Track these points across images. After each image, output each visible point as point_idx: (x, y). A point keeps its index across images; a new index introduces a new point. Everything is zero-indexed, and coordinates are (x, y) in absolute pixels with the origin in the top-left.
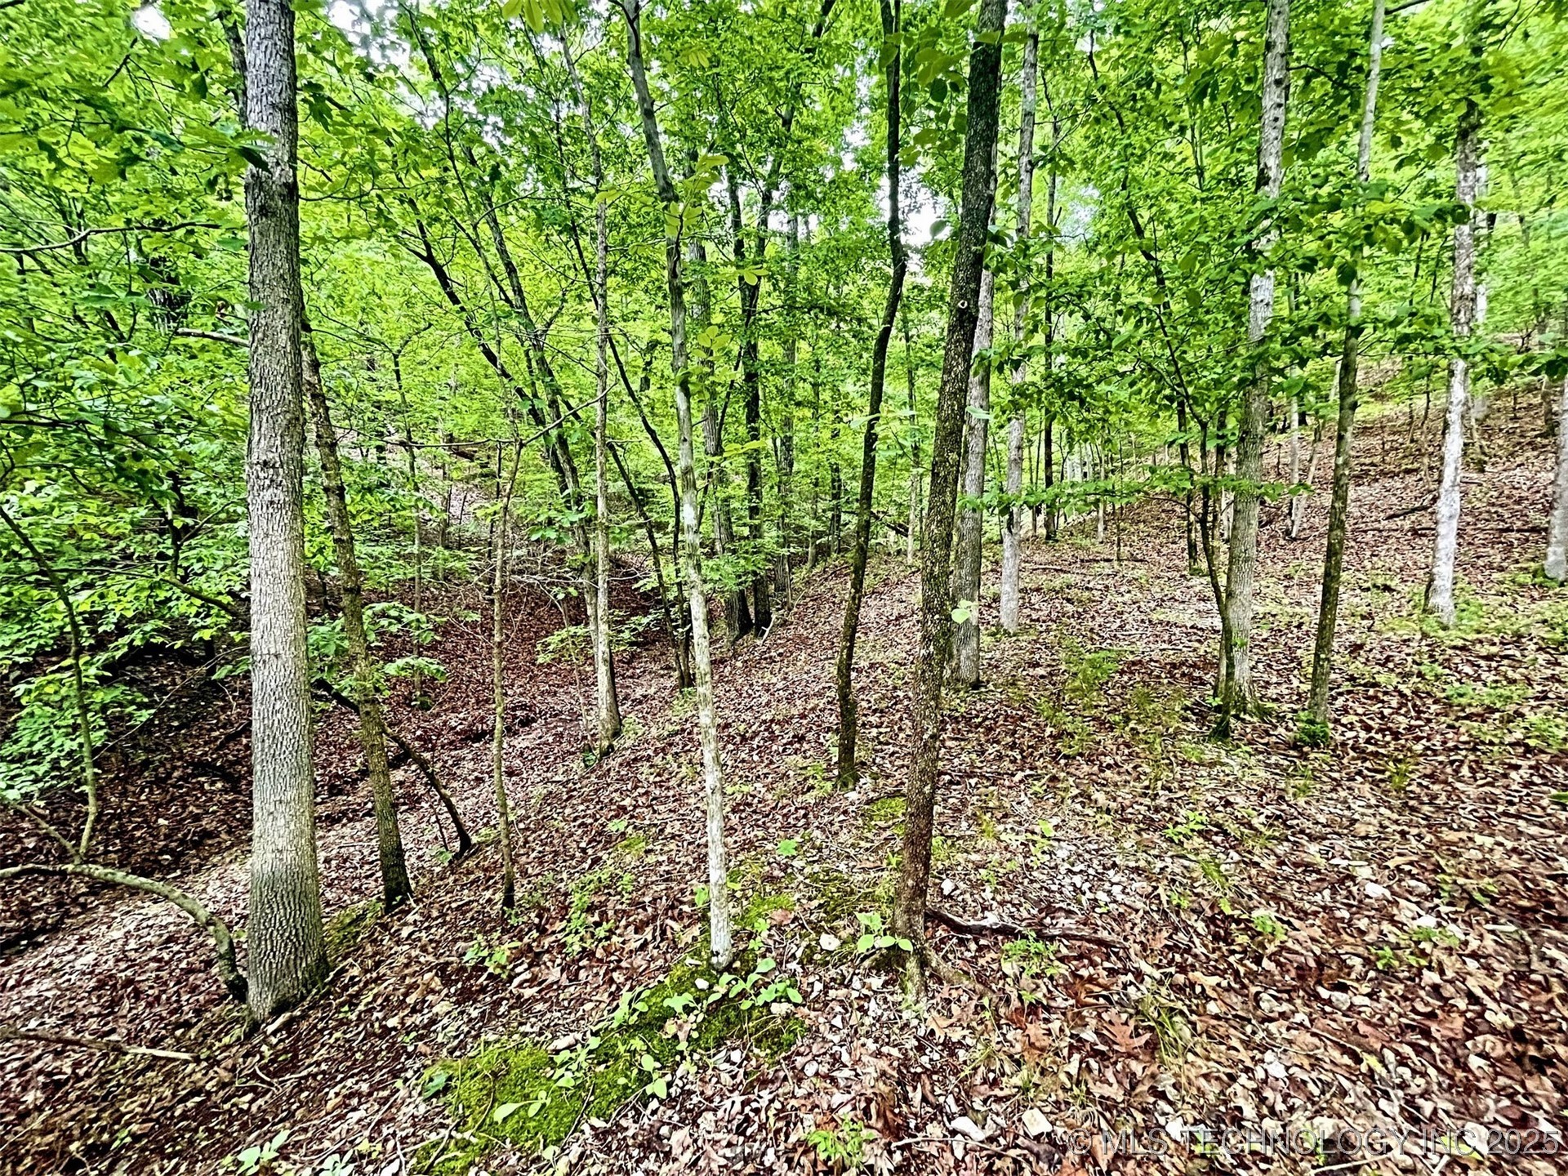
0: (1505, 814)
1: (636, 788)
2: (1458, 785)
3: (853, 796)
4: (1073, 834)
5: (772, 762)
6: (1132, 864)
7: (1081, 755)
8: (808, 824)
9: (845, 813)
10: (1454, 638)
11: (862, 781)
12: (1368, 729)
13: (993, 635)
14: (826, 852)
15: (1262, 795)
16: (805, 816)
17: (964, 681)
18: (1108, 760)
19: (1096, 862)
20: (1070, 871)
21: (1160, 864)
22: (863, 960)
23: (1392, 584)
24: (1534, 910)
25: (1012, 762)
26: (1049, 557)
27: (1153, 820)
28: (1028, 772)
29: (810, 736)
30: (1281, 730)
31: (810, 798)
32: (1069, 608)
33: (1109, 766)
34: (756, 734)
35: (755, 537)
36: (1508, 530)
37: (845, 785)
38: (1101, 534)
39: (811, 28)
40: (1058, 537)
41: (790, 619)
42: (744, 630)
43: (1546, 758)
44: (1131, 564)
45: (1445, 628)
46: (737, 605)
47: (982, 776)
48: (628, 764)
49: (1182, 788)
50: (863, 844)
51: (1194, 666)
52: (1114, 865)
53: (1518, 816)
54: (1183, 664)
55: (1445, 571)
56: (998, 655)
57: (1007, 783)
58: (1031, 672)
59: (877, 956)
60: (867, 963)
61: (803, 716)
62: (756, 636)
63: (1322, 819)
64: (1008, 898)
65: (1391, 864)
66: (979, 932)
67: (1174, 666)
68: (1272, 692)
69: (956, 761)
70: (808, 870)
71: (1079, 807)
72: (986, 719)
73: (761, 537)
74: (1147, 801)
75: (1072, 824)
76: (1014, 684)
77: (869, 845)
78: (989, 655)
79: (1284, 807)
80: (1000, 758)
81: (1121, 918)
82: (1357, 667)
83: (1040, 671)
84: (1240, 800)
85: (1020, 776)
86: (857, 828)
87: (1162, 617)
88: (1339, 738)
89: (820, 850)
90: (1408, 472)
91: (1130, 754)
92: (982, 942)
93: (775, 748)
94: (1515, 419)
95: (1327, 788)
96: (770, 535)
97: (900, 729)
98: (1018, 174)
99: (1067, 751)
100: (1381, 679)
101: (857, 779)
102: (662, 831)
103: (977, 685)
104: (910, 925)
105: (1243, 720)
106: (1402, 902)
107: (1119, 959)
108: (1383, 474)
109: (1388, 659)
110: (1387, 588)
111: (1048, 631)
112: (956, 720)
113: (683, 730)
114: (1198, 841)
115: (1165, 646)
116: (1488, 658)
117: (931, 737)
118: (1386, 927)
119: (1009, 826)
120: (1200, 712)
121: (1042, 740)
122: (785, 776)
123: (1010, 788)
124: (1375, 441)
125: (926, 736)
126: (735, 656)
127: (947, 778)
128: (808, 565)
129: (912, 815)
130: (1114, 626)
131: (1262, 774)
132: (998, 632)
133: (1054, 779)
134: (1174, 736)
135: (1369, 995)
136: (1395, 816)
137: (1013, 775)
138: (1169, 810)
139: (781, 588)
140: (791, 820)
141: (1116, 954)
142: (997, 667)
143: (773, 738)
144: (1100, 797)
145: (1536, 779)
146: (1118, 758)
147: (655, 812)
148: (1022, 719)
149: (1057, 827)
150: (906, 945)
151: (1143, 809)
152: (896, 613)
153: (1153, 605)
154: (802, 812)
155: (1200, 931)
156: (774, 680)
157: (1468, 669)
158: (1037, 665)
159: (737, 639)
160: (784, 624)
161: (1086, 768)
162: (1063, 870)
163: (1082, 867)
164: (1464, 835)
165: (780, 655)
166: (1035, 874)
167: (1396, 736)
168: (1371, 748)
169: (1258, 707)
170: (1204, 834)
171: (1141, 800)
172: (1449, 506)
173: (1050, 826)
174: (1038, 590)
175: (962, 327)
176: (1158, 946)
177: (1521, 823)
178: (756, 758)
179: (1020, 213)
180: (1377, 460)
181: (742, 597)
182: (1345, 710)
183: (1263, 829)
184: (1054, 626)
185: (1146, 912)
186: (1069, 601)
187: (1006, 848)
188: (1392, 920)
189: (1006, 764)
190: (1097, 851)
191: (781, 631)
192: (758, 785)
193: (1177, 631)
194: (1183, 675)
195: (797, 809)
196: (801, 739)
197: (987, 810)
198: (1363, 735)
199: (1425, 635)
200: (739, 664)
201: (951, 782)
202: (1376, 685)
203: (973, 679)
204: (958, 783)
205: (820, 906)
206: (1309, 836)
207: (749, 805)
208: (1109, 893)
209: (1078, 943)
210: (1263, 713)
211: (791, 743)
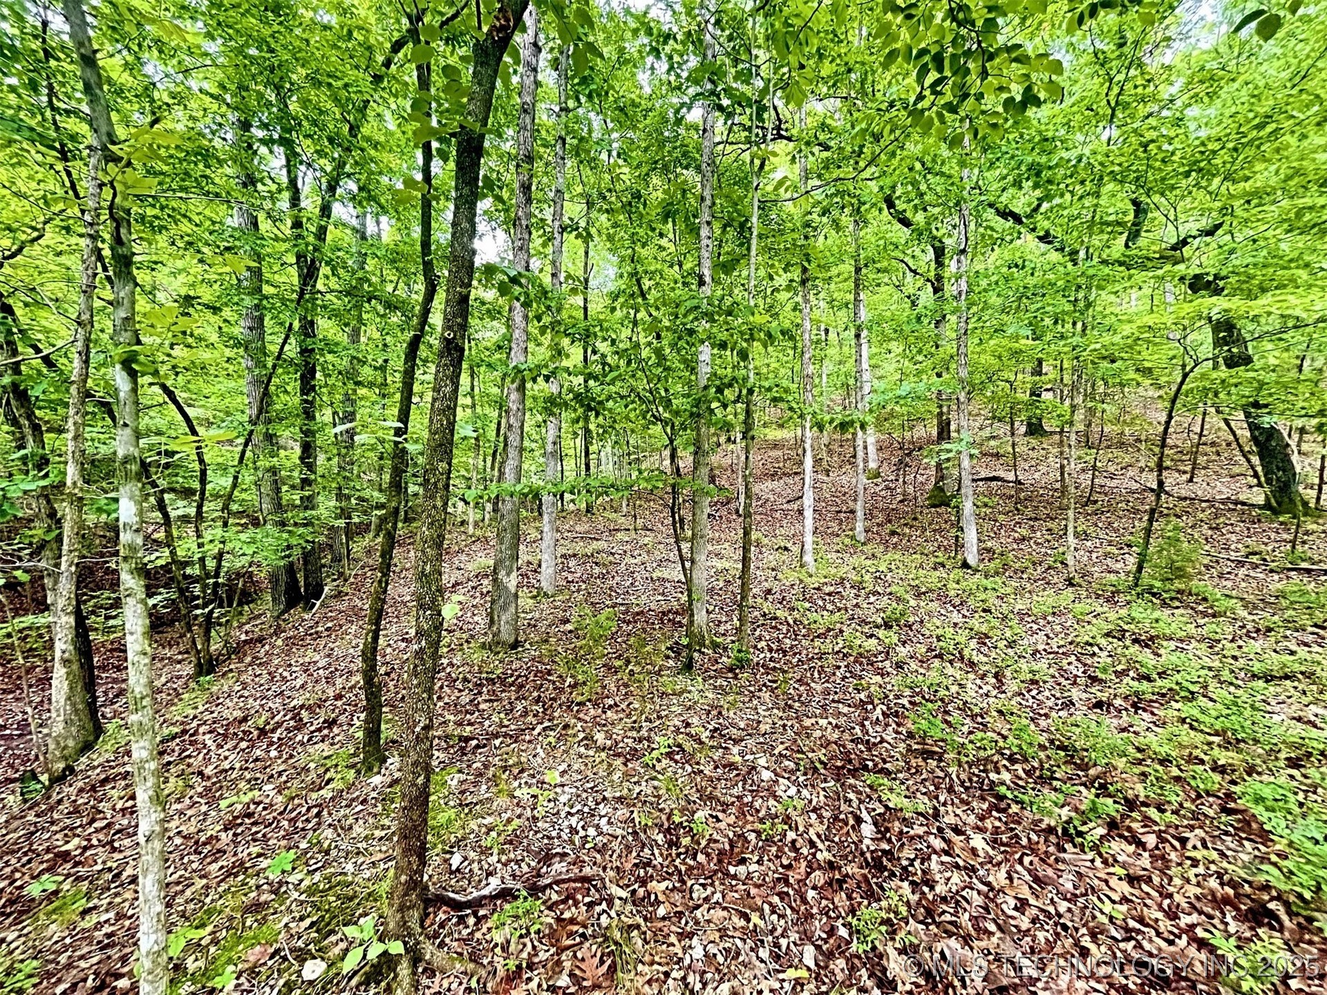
0: (833, 701)
1: (93, 821)
2: (813, 685)
3: (377, 780)
4: (576, 777)
5: (291, 756)
6: (618, 794)
7: (590, 700)
8: (319, 824)
9: (364, 802)
10: (813, 582)
11: (389, 761)
12: (771, 650)
13: (534, 597)
14: (334, 853)
15: (709, 713)
16: (318, 815)
17: (504, 643)
18: (611, 702)
19: (590, 799)
20: (569, 813)
21: (637, 789)
22: (350, 979)
23: (788, 545)
24: (843, 767)
25: (535, 716)
26: (587, 527)
27: (636, 750)
28: (547, 724)
29: (342, 719)
30: (724, 659)
31: (326, 793)
32: (597, 570)
33: (610, 707)
34: (279, 725)
35: (306, 508)
36: (840, 512)
37: (370, 769)
38: (625, 509)
39: (380, 59)
40: (595, 510)
41: (345, 589)
42: (291, 604)
43: (852, 659)
44: (643, 533)
45: (811, 576)
46: (284, 578)
47: (506, 735)
48: (93, 788)
49: (659, 717)
50: (378, 833)
51: (677, 613)
52: (604, 799)
53: (839, 702)
54: (669, 611)
55: (809, 539)
56: (537, 615)
57: (528, 738)
58: (562, 628)
59: (367, 968)
60: (354, 982)
61: (339, 697)
62: (304, 610)
63: (742, 725)
64: (512, 856)
65: (776, 752)
66: (476, 904)
67: (663, 613)
68: (722, 629)
69: (487, 723)
70: (306, 883)
71: (582, 750)
72: (519, 676)
73: (313, 508)
74: (634, 734)
75: (575, 767)
76: (546, 641)
77: (383, 833)
78: (529, 616)
79: (721, 721)
80: (525, 713)
81: (602, 850)
82: (767, 606)
83: (569, 627)
84: (695, 721)
85: (539, 728)
86: (375, 816)
87: (660, 574)
88: (755, 660)
89: (327, 852)
90: (796, 473)
91: (626, 694)
92: (481, 913)
93: (299, 738)
94: (841, 446)
95: (747, 699)
96: (326, 506)
97: (440, 698)
98: (553, 233)
99: (580, 699)
100: (779, 613)
101: (383, 760)
102: (118, 875)
103: (516, 645)
104: (404, 923)
105: (703, 653)
106: (781, 780)
107: (597, 890)
108: (784, 474)
109: (784, 598)
110: (786, 549)
111: (578, 591)
112: (491, 681)
113: (184, 732)
114: (665, 762)
115: (660, 598)
116: (829, 594)
117: (423, 729)
118: (772, 802)
119: (523, 781)
120: (676, 649)
121: (562, 690)
122: (306, 770)
123: (530, 742)
124: (780, 453)
125: (418, 729)
126: (278, 631)
127: (474, 743)
128: (371, 535)
129: (405, 808)
130: (628, 583)
131: (710, 696)
132: (539, 594)
133: (566, 727)
134: (658, 673)
135: (758, 862)
136: (781, 714)
137: (533, 729)
138: (649, 739)
139: (337, 559)
140: (300, 825)
141: (594, 886)
142: (535, 626)
143: (300, 726)
144: (600, 737)
145: (848, 675)
146: (617, 699)
147: (114, 850)
148: (549, 673)
149: (563, 773)
150: (396, 948)
151: (630, 741)
152: (453, 580)
153: (655, 565)
154: (315, 810)
155: (660, 842)
156: (317, 658)
157: (821, 603)
158: (568, 621)
159: (283, 613)
160: (339, 595)
161: (592, 712)
162: (563, 814)
163: (579, 807)
164: (813, 721)
165: (328, 629)
166: (539, 824)
167: (785, 653)
168: (772, 664)
169: (712, 642)
170: (669, 755)
171: (629, 734)
172: (808, 501)
173: (557, 774)
174: (575, 555)
175: (450, 354)
176: (628, 866)
177: (841, 706)
178: (273, 754)
179: (553, 263)
180: (781, 465)
181: (290, 570)
182: (760, 639)
183: (706, 741)
184: (584, 587)
185: (623, 837)
186: (596, 564)
187: (518, 804)
188: (775, 797)
189: (530, 719)
190: (592, 788)
191: (333, 603)
192: (268, 787)
193: (667, 585)
194: (669, 620)
195: (309, 810)
196: (331, 723)
197: (505, 769)
198: (768, 655)
199: (801, 581)
200: (279, 642)
201: (478, 747)
202: (776, 618)
203: (512, 640)
204: (485, 746)
205: (313, 924)
206: (734, 740)
207: (250, 815)
208: (597, 827)
209: (566, 886)
210: (715, 646)
211: (319, 730)
